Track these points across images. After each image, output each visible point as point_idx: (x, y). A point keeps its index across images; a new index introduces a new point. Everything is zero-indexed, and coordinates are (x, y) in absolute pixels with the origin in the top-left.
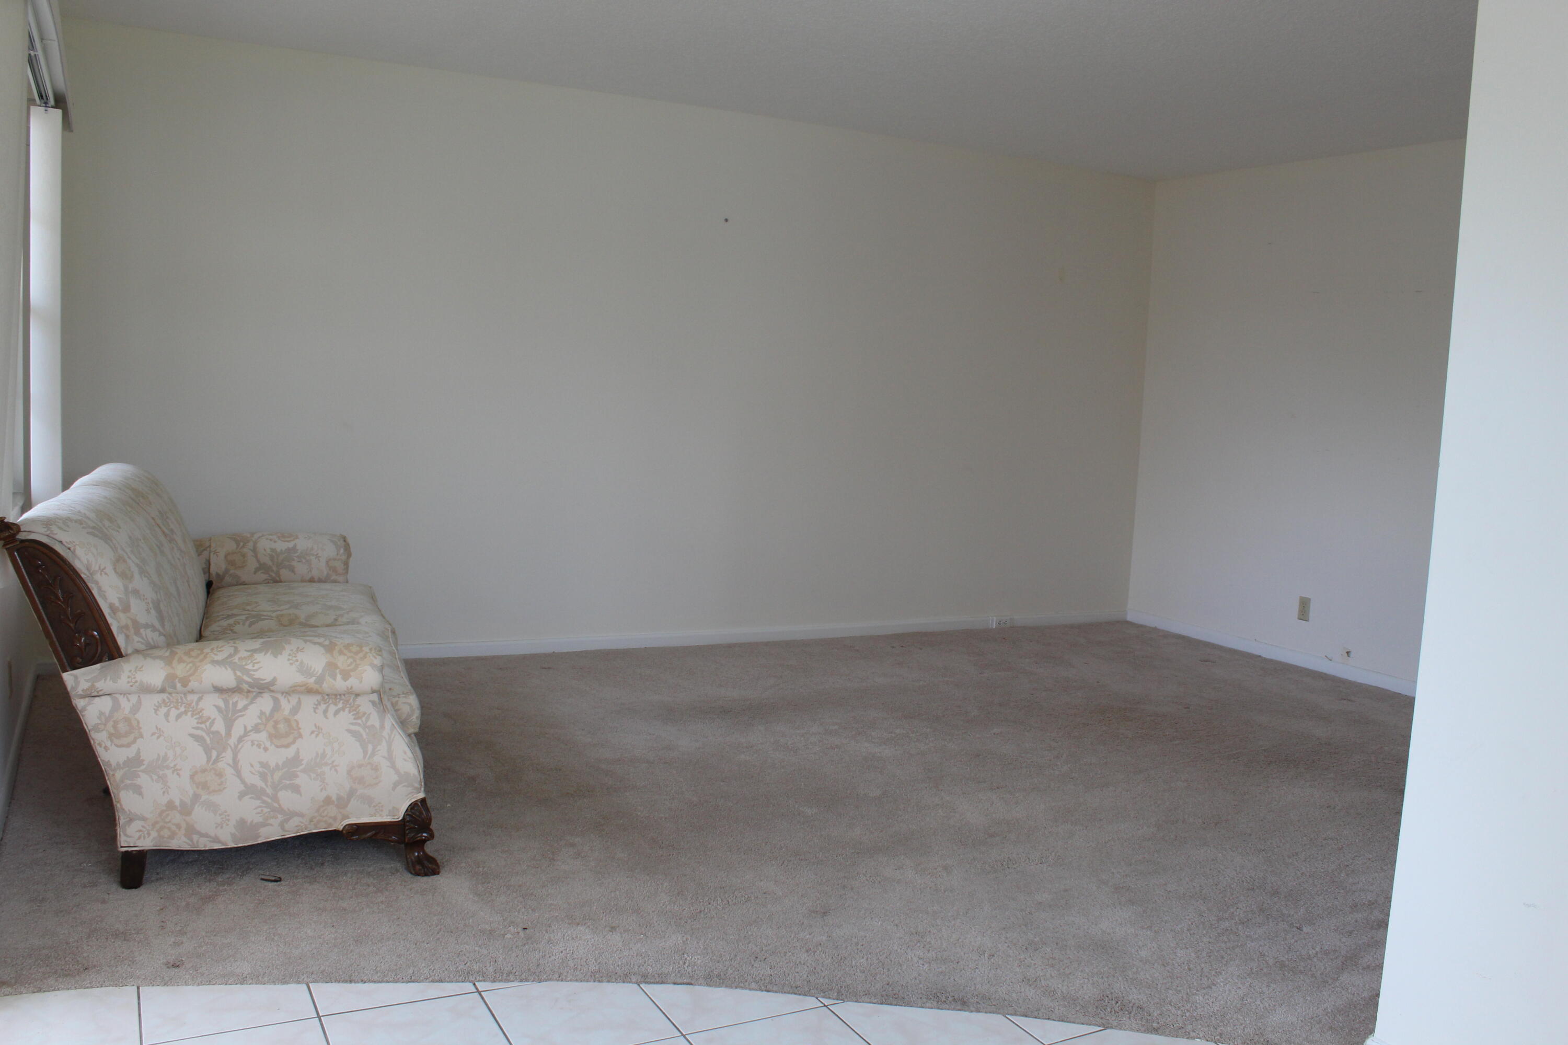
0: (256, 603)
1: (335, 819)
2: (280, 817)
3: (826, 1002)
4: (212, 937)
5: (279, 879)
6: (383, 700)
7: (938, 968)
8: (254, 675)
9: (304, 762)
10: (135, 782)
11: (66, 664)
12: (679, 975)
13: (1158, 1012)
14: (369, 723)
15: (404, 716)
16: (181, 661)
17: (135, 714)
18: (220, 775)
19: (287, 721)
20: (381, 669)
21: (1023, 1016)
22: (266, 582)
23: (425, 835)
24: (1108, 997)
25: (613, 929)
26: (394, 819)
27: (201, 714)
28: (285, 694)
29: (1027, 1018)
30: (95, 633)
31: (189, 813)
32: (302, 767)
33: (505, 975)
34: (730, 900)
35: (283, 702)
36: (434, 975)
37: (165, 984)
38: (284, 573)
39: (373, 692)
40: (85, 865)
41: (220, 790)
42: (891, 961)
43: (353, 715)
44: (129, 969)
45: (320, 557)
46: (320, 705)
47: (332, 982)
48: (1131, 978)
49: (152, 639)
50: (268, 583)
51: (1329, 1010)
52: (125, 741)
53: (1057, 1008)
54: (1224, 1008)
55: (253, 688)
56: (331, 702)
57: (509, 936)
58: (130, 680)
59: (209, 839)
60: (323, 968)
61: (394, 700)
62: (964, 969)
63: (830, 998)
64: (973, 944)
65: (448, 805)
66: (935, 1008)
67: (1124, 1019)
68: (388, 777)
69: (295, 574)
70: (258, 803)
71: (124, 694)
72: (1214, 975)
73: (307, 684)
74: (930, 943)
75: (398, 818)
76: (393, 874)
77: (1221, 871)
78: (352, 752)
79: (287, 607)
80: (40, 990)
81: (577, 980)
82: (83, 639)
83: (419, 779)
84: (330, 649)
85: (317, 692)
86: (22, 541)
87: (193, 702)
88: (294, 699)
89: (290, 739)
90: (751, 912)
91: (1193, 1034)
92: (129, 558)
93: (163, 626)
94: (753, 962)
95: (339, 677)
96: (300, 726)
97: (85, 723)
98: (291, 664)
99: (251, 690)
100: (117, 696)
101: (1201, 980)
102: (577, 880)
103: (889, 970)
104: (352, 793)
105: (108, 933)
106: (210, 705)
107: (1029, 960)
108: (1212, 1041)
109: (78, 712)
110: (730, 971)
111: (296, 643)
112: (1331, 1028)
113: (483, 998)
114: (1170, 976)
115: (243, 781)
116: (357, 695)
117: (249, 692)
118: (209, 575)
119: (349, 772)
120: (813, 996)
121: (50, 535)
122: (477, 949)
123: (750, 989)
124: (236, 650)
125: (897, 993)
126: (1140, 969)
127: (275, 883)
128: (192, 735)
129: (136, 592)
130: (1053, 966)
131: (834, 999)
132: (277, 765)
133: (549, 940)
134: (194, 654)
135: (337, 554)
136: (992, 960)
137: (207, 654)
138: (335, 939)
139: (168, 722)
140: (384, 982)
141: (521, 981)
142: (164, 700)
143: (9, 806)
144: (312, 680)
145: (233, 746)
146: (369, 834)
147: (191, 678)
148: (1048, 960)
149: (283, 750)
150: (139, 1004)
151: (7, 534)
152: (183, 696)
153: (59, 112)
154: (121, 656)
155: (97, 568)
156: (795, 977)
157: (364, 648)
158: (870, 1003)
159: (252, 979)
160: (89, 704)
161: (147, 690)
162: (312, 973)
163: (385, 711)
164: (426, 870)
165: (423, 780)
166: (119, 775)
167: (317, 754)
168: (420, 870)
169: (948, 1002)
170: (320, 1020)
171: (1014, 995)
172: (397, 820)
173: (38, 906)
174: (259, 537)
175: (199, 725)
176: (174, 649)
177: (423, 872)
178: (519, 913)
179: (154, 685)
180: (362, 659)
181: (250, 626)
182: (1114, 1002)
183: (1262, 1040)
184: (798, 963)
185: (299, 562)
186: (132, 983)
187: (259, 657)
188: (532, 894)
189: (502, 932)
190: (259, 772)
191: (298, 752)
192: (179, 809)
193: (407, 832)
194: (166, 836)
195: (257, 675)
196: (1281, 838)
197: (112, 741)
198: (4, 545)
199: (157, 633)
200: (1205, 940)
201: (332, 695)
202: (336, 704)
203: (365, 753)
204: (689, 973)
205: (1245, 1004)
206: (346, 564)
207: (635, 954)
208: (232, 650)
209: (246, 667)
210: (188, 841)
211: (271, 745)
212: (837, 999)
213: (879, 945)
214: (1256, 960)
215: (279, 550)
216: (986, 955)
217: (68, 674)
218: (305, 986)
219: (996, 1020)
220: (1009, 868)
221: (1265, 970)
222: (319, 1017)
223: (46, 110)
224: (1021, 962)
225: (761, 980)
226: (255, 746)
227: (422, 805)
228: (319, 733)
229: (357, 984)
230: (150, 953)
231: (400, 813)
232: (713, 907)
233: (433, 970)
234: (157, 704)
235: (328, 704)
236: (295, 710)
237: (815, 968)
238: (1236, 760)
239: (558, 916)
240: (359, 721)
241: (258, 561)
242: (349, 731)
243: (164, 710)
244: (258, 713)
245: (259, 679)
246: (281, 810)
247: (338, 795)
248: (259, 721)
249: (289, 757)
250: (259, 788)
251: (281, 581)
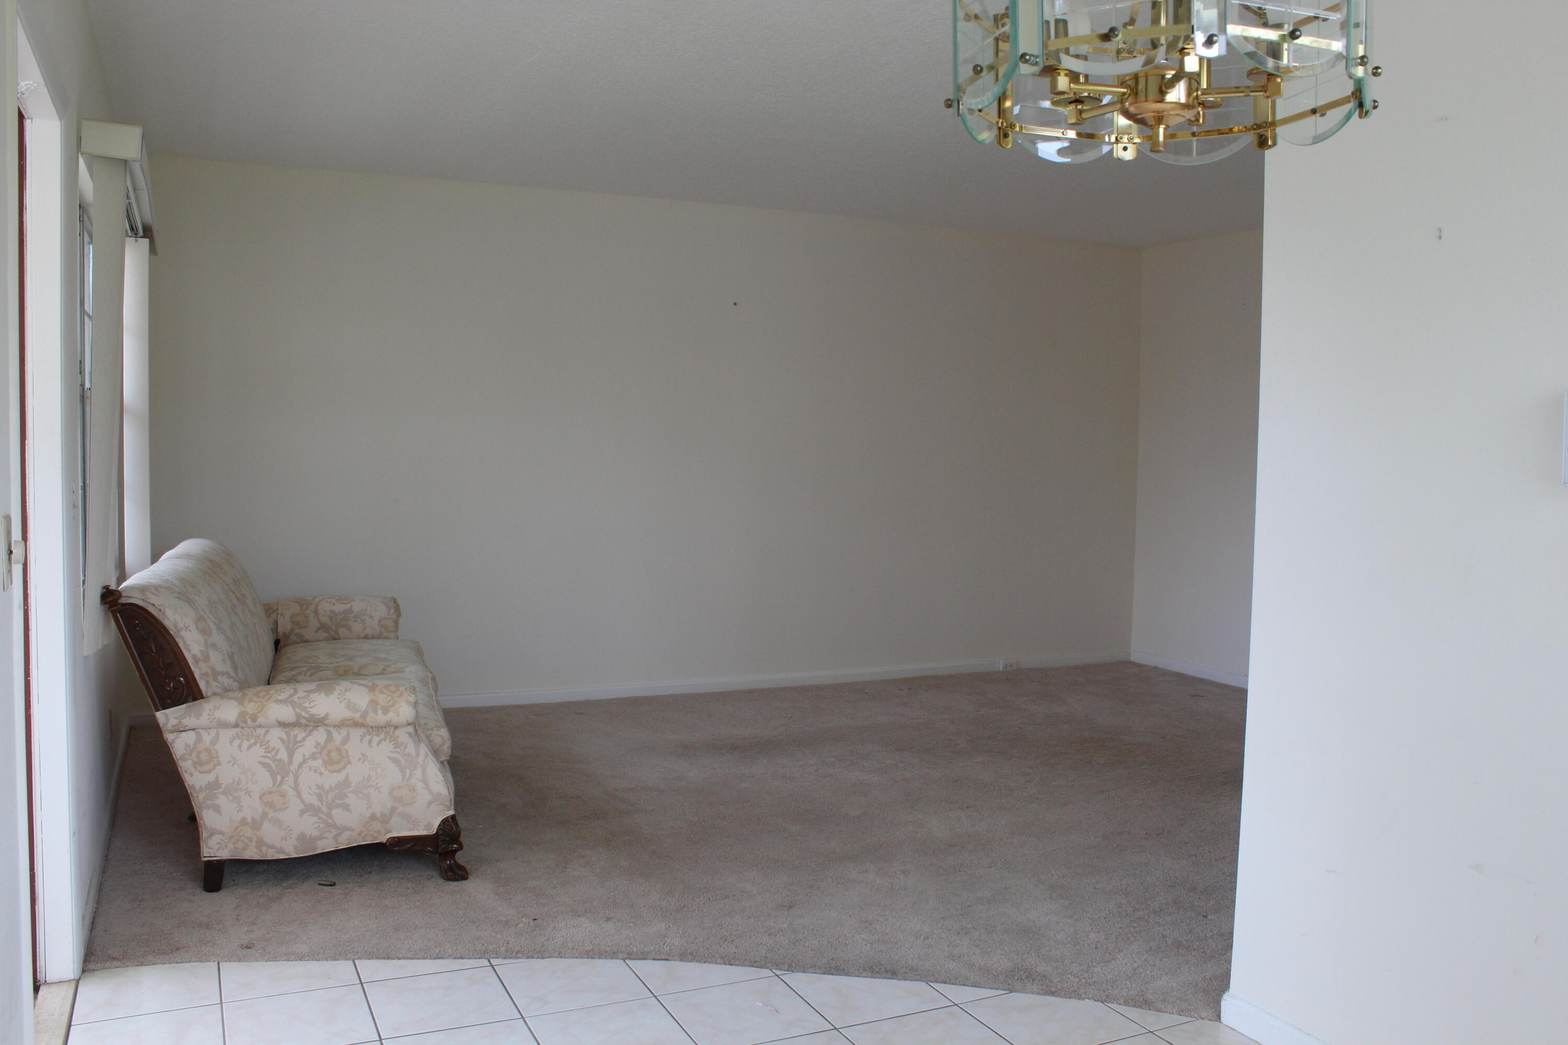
0: (317, 656)
1: (379, 832)
2: (334, 832)
3: (778, 972)
4: (278, 927)
5: (332, 884)
6: (418, 733)
7: (878, 948)
8: (310, 712)
9: (353, 785)
10: (215, 802)
11: (159, 705)
12: (658, 953)
13: (1059, 980)
14: (407, 751)
15: (437, 746)
16: (250, 701)
17: (213, 746)
18: (284, 796)
19: (338, 750)
20: (415, 704)
21: (942, 983)
22: (326, 640)
23: (455, 846)
24: (1018, 968)
25: (608, 919)
26: (429, 832)
27: (267, 745)
28: (336, 728)
29: (945, 985)
30: (182, 679)
31: (259, 828)
32: (351, 789)
33: (514, 953)
34: (711, 897)
35: (335, 734)
36: (457, 954)
37: (240, 961)
38: (342, 631)
39: (409, 724)
40: (175, 874)
41: (284, 809)
42: (839, 942)
43: (393, 744)
44: (211, 950)
45: (373, 617)
46: (365, 736)
47: (373, 959)
48: (1043, 955)
49: (228, 684)
50: (328, 640)
51: (1208, 977)
52: (206, 768)
53: (973, 976)
54: (1116, 976)
55: (310, 723)
56: (374, 733)
57: (521, 925)
58: (210, 717)
59: (274, 850)
60: (366, 949)
61: (428, 732)
62: (900, 948)
63: (781, 970)
64: (913, 929)
65: (481, 826)
66: (868, 977)
67: (1028, 984)
68: (423, 797)
69: (351, 632)
70: (315, 819)
71: (205, 729)
72: (1116, 952)
73: (354, 718)
74: (876, 929)
75: (433, 832)
76: (428, 879)
77: (1150, 872)
78: (393, 775)
79: (342, 659)
80: (142, 964)
81: (573, 958)
82: (172, 683)
83: (450, 798)
84: (372, 689)
85: (362, 725)
86: (123, 605)
87: (261, 735)
88: (344, 732)
89: (341, 765)
90: (727, 906)
91: (1084, 996)
92: (208, 617)
93: (236, 673)
94: (722, 943)
95: (380, 712)
96: (349, 754)
97: (174, 754)
98: (341, 702)
99: (308, 724)
100: (200, 730)
101: (1104, 955)
102: (584, 883)
103: (836, 949)
104: (393, 810)
105: (194, 923)
106: (276, 737)
107: (959, 941)
108: (1099, 1001)
109: (169, 744)
110: (702, 950)
111: (344, 684)
112: (1204, 990)
113: (495, 970)
114: (1077, 953)
115: (303, 801)
116: (396, 727)
117: (306, 726)
118: (277, 636)
119: (390, 793)
120: (768, 968)
121: (145, 599)
122: (494, 934)
123: (716, 964)
124: (296, 691)
125: (839, 965)
126: (1053, 948)
127: (330, 887)
128: (260, 763)
129: (214, 646)
130: (977, 946)
131: (785, 970)
132: (331, 787)
133: (555, 927)
134: (261, 694)
135: (388, 614)
136: (926, 942)
137: (272, 694)
138: (378, 927)
139: (241, 751)
140: (416, 959)
141: (528, 958)
142: (237, 734)
143: (112, 831)
144: (358, 714)
145: (294, 771)
146: (408, 846)
147: (259, 715)
148: (975, 941)
149: (335, 774)
150: (219, 974)
151: (111, 599)
152: (252, 729)
153: (147, 241)
154: (202, 697)
155: (182, 626)
156: (755, 955)
157: (400, 688)
158: (815, 973)
159: (309, 957)
160: (177, 737)
161: (223, 725)
162: (358, 953)
163: (420, 741)
164: (456, 876)
165: (453, 800)
166: (201, 796)
167: (364, 777)
168: (451, 875)
169: (880, 972)
170: (362, 986)
171: (939, 968)
172: (432, 834)
173: (138, 905)
174: (320, 601)
175: (266, 754)
176: (245, 692)
177: (453, 877)
178: (531, 908)
179: (230, 721)
180: (398, 697)
181: (311, 676)
182: (1022, 973)
183: (1142, 999)
184: (759, 943)
185: (355, 621)
186: (214, 960)
187: (314, 696)
188: (544, 894)
189: (516, 922)
190: (316, 793)
191: (348, 776)
192: (251, 824)
193: (440, 843)
194: (240, 847)
195: (313, 711)
196: (1214, 845)
197: (196, 768)
198: (109, 608)
199: (232, 679)
200: (1117, 925)
201: (376, 727)
202: (378, 736)
203: (404, 776)
204: (667, 951)
205: (1135, 974)
206: (396, 622)
207: (624, 938)
208: (292, 691)
209: (304, 705)
210: (259, 852)
211: (325, 770)
212: (788, 971)
213: (832, 931)
214: (1157, 941)
215: (337, 611)
216: (922, 937)
217: (161, 713)
218: (351, 962)
219: (919, 986)
220: (960, 871)
221: (1163, 948)
222: (362, 983)
223: (136, 240)
224: (951, 943)
225: (726, 956)
226: (312, 772)
227: (452, 821)
228: (365, 759)
229: (393, 961)
230: (228, 938)
231: (434, 828)
232: (696, 903)
233: (456, 950)
234: (232, 737)
235: (371, 736)
236: (345, 741)
237: (773, 948)
238: (1194, 781)
239: (563, 910)
240: (398, 750)
241: (319, 621)
242: (389, 758)
243: (237, 742)
244: (315, 743)
245: (314, 715)
246: (334, 826)
247: (382, 812)
248: (315, 750)
249: (340, 781)
250: (316, 807)
251: (339, 639)
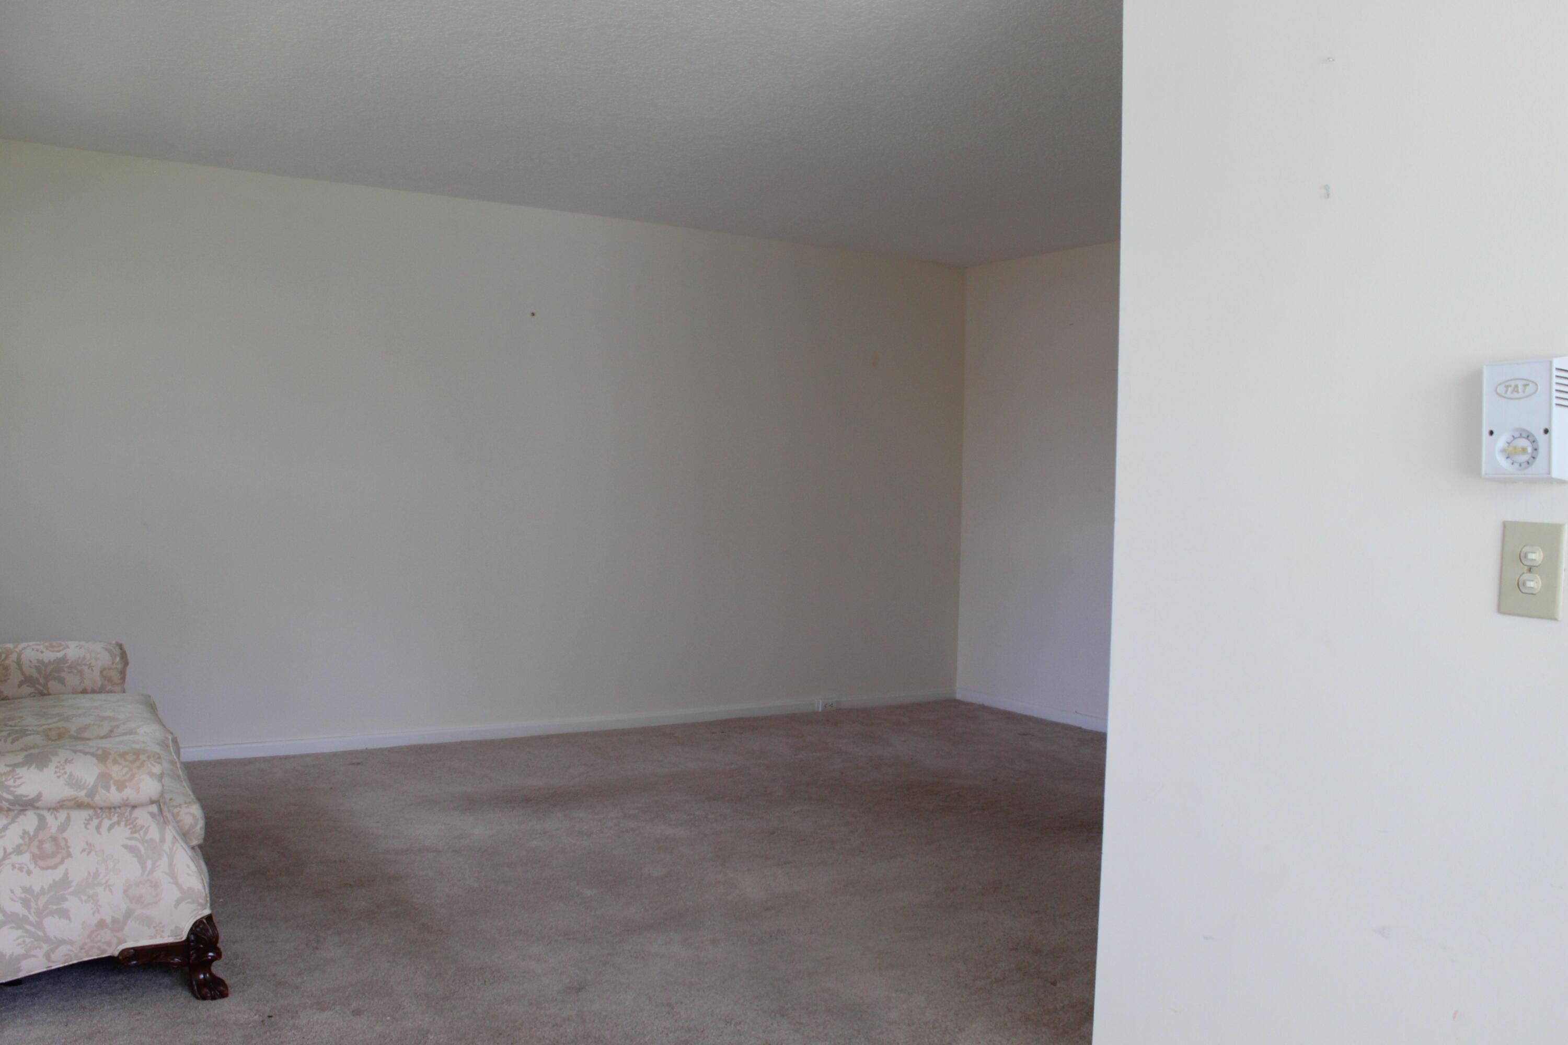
0: (21, 717)
1: (109, 944)
2: (46, 947)
6: (163, 812)
8: (15, 791)
9: (74, 884)
14: (148, 837)
15: (187, 828)
19: (54, 839)
20: (161, 778)
22: (33, 695)
23: (211, 954)
26: (177, 939)
28: (52, 810)
32: (71, 889)
35: (50, 819)
38: (53, 685)
39: (152, 802)
43: (130, 829)
45: (93, 667)
46: (92, 820)
50: (34, 696)
55: (15, 806)
56: (104, 816)
61: (175, 811)
68: (170, 894)
69: (65, 685)
70: (19, 933)
73: (76, 797)
75: (181, 938)
76: (175, 1000)
78: (129, 870)
79: (55, 720)
83: (204, 895)
84: (102, 758)
85: (87, 806)
88: (62, 815)
89: (57, 860)
95: (113, 788)
96: (69, 844)
98: (59, 777)
99: (11, 807)
104: (128, 914)
111: (64, 755)
116: (134, 807)
117: (9, 810)
119: (125, 892)
132: (42, 889)
135: (113, 663)
144: (83, 793)
146: (148, 958)
149: (50, 871)
157: (141, 757)
163: (165, 823)
164: (212, 992)
165: (208, 895)
167: (89, 873)
168: (206, 993)
172: (180, 940)
174: (25, 648)
177: (209, 995)
180: (139, 768)
181: (13, 742)
185: (69, 672)
187: (21, 771)
190: (21, 898)
191: (66, 873)
193: (191, 952)
195: (20, 791)
201: (106, 808)
202: (110, 818)
203: (143, 868)
206: (123, 673)
209: (7, 783)
211: (35, 868)
215: (46, 661)
226: (16, 869)
227: (208, 922)
228: (91, 850)
231: (183, 933)
235: (100, 819)
236: (63, 828)
239: (307, 1003)
240: (137, 835)
241: (23, 673)
242: (125, 846)
244: (21, 833)
245: (21, 796)
246: (46, 939)
247: (113, 917)
248: (21, 841)
249: (57, 879)
250: (21, 916)
251: (49, 694)
